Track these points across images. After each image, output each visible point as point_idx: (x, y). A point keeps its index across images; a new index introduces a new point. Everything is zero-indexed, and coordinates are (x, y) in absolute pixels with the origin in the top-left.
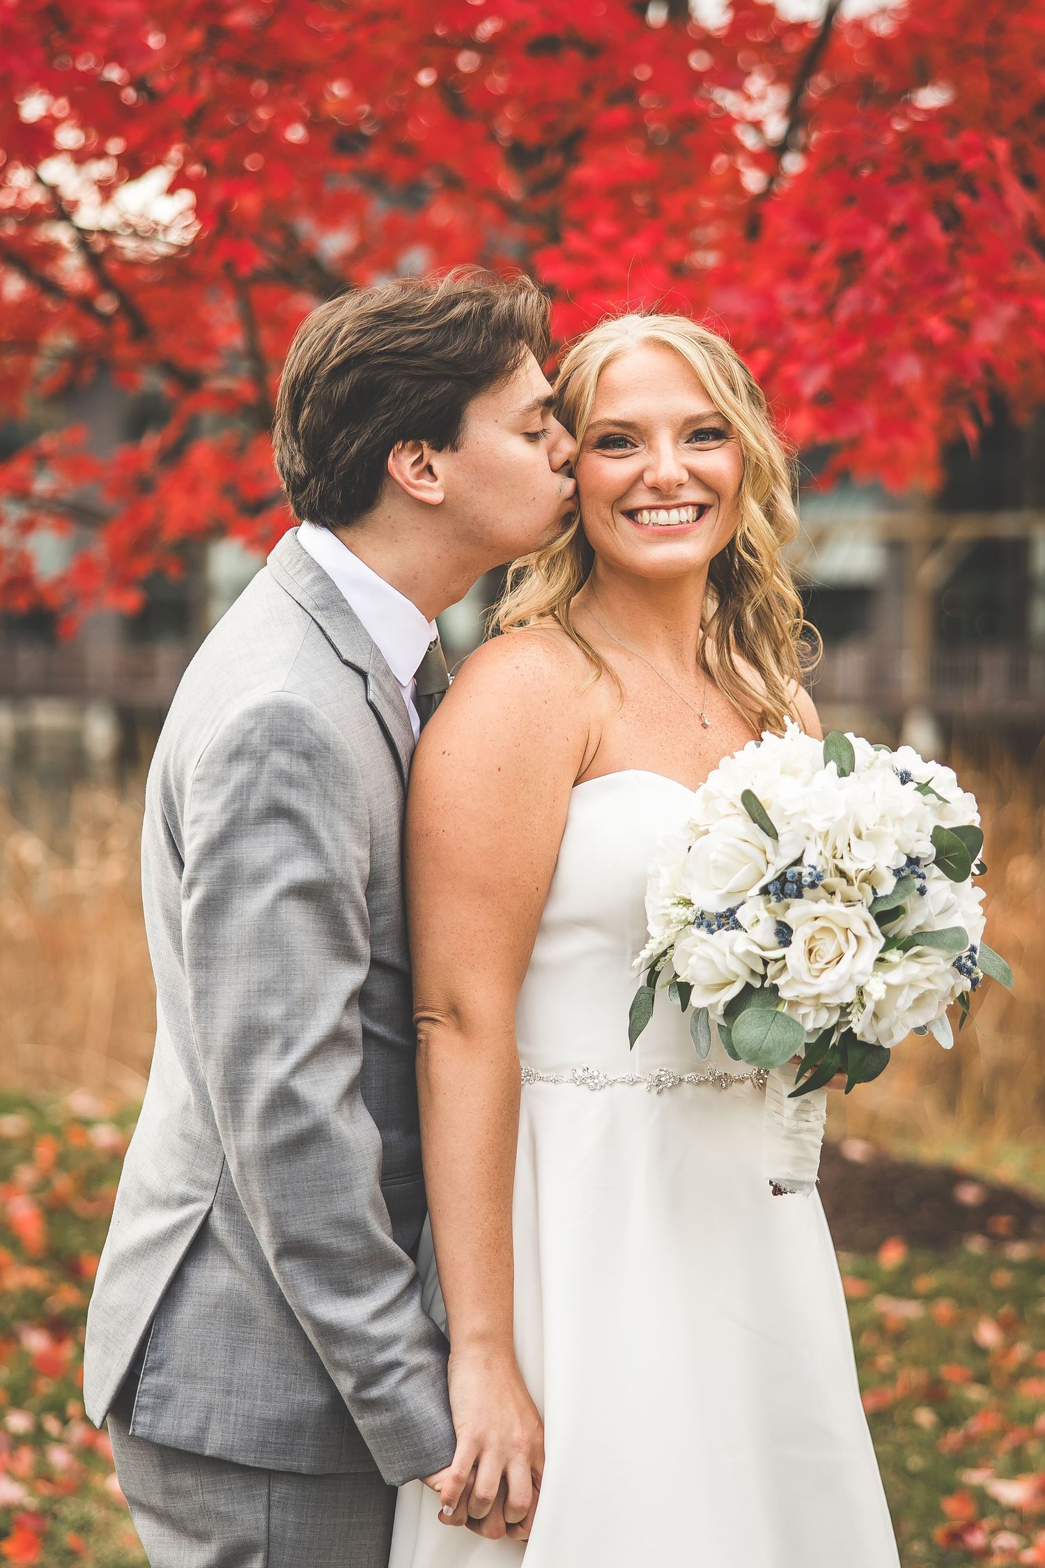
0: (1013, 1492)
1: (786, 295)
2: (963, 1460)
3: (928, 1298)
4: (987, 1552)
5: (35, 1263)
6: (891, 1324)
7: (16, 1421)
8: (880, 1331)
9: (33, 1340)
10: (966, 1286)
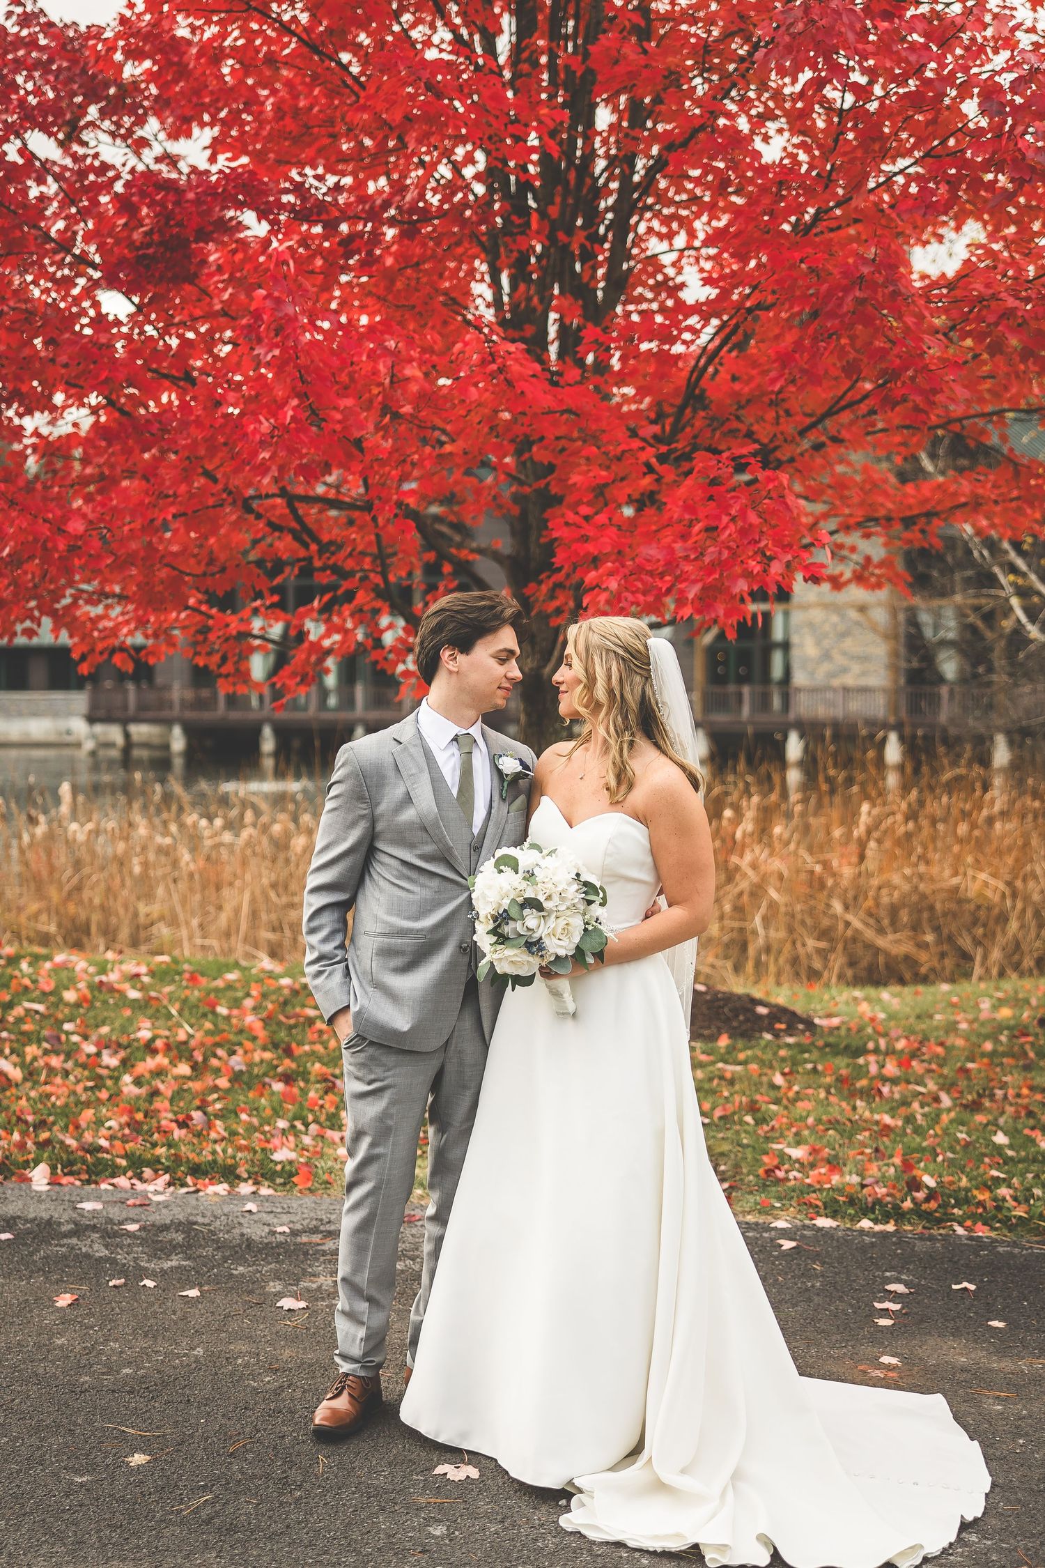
0: (797, 1153)
2: (768, 1139)
3: (744, 1063)
4: (787, 1179)
6: (728, 1075)
7: (282, 1124)
8: (722, 1078)
9: (278, 1087)
10: (768, 1056)
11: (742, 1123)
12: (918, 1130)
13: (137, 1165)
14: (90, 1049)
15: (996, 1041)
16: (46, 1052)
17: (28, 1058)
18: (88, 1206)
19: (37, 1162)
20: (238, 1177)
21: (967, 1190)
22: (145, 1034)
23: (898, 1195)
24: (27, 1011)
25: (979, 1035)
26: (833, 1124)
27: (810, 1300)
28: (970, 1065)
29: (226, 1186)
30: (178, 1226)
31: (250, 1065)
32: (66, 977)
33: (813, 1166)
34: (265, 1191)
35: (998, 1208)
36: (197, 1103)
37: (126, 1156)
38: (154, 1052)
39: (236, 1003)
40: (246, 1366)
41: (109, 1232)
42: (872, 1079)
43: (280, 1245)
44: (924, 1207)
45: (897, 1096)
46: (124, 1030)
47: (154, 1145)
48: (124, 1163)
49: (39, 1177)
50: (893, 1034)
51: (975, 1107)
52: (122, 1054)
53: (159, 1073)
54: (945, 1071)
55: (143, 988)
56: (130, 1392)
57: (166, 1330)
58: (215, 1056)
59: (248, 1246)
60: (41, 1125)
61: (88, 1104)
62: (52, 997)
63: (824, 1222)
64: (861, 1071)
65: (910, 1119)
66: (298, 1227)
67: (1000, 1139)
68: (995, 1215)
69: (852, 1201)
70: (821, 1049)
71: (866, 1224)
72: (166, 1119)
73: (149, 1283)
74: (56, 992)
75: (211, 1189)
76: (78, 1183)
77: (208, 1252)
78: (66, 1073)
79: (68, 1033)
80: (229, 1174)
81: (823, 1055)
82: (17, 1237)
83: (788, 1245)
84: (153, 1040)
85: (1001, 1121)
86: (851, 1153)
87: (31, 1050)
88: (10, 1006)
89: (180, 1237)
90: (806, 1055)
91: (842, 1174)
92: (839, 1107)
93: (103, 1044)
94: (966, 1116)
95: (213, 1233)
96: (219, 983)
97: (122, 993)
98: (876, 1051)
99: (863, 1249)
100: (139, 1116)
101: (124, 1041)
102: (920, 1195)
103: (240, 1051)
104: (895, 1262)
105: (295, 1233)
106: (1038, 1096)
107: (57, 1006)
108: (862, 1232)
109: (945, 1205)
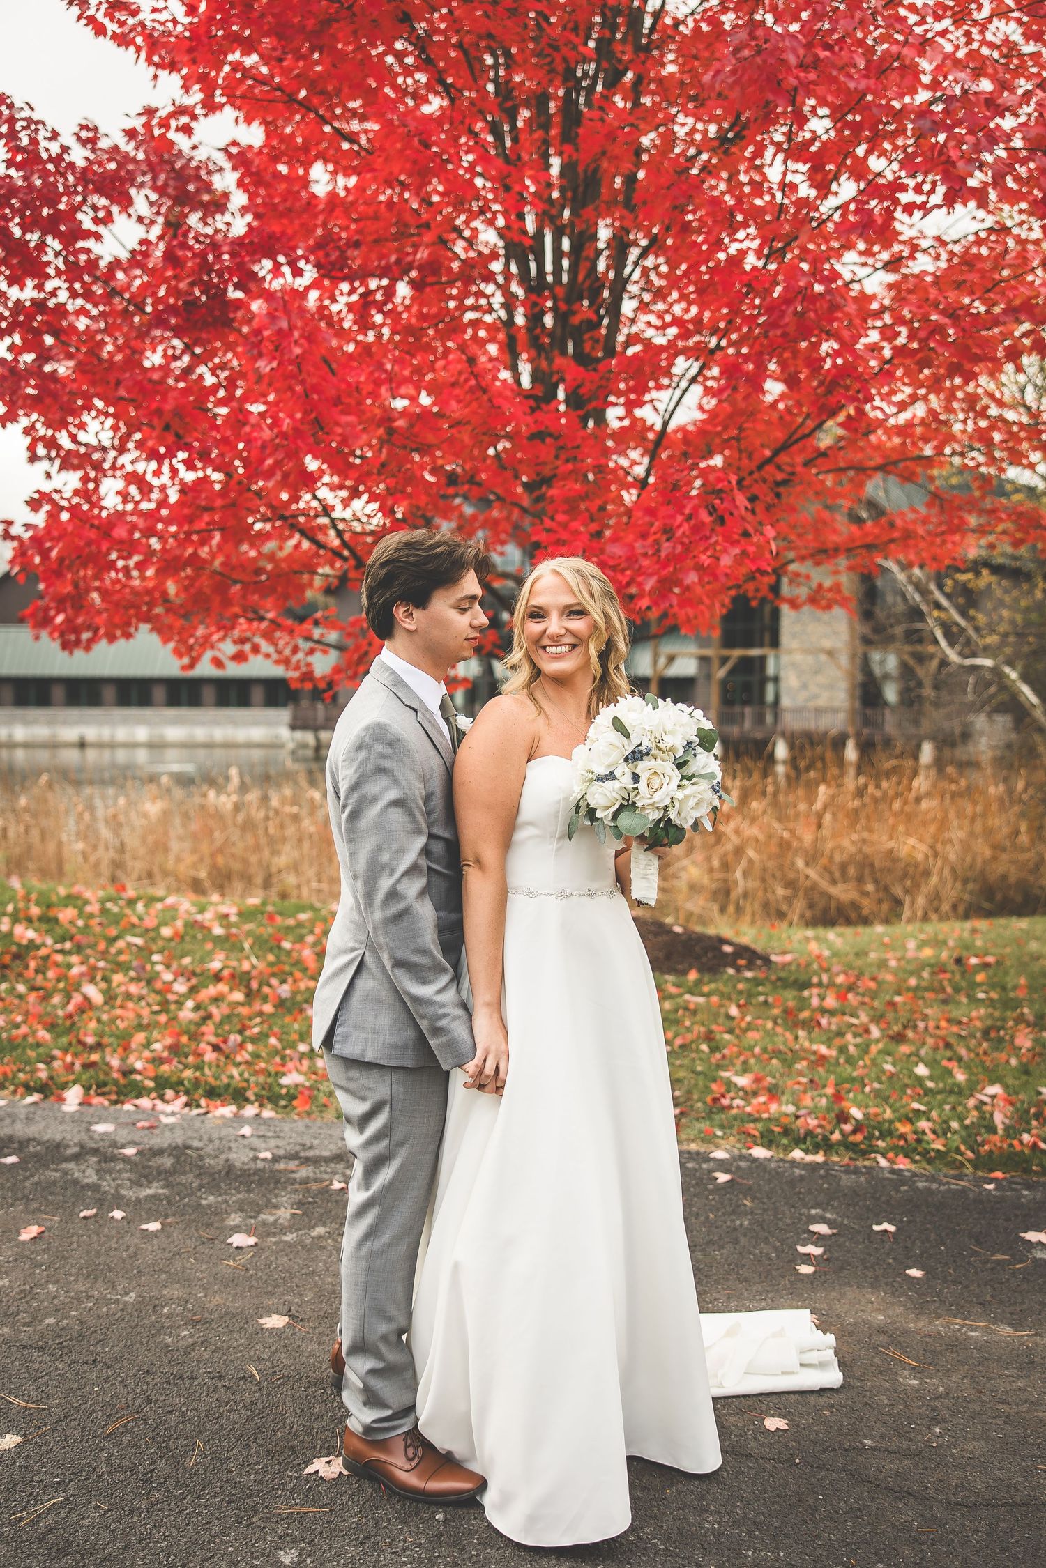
0: (743, 1081)
1: (639, 546)
2: (719, 1067)
3: (708, 995)
4: (730, 1107)
6: (692, 1006)
8: (686, 1009)
10: (726, 990)
11: (698, 1051)
12: (850, 1061)
13: (162, 1087)
14: (168, 977)
15: (920, 977)
16: (132, 980)
17: (114, 984)
18: (100, 1128)
19: (74, 1082)
20: (247, 1100)
21: (891, 1122)
22: (216, 965)
23: (829, 1127)
24: (129, 944)
25: (905, 971)
26: (777, 1053)
27: (736, 1241)
28: (897, 999)
29: (233, 1108)
32: (170, 914)
33: (755, 1094)
34: (268, 1113)
35: (919, 1141)
36: (240, 1026)
37: (155, 1079)
38: (219, 981)
39: (300, 939)
40: (169, 1316)
41: (105, 1155)
42: (814, 1011)
43: (257, 1172)
44: (851, 1138)
45: (833, 1027)
46: (202, 961)
47: (186, 1066)
48: (151, 1084)
50: (835, 969)
51: (899, 1038)
52: (194, 981)
53: (217, 1000)
54: (876, 1004)
55: (228, 926)
56: (42, 1349)
57: (110, 1269)
58: (269, 985)
59: (228, 1173)
60: (99, 1046)
61: (145, 1027)
62: (151, 934)
63: (759, 1152)
64: (804, 1003)
65: (843, 1050)
66: (281, 1152)
67: (921, 1070)
68: (915, 1148)
69: (786, 1132)
70: (773, 983)
71: (797, 1154)
72: (206, 1042)
73: (118, 1214)
74: (157, 929)
75: (220, 1111)
76: (106, 1103)
77: (188, 1179)
78: (140, 999)
79: (154, 964)
80: (239, 1096)
81: (775, 988)
82: (22, 1161)
83: (723, 1178)
84: (222, 970)
85: (923, 1052)
86: (789, 1083)
87: (118, 978)
88: (115, 939)
89: (167, 1162)
90: (760, 989)
91: (780, 1104)
92: (783, 1038)
93: (179, 974)
94: (892, 1046)
95: (201, 1158)
96: (291, 922)
97: (209, 929)
98: (820, 985)
99: (793, 1182)
101: (198, 971)
102: (848, 1128)
103: (290, 980)
104: (821, 1198)
105: (276, 1159)
106: (955, 1029)
107: (153, 940)
108: (793, 1163)
109: (870, 1137)
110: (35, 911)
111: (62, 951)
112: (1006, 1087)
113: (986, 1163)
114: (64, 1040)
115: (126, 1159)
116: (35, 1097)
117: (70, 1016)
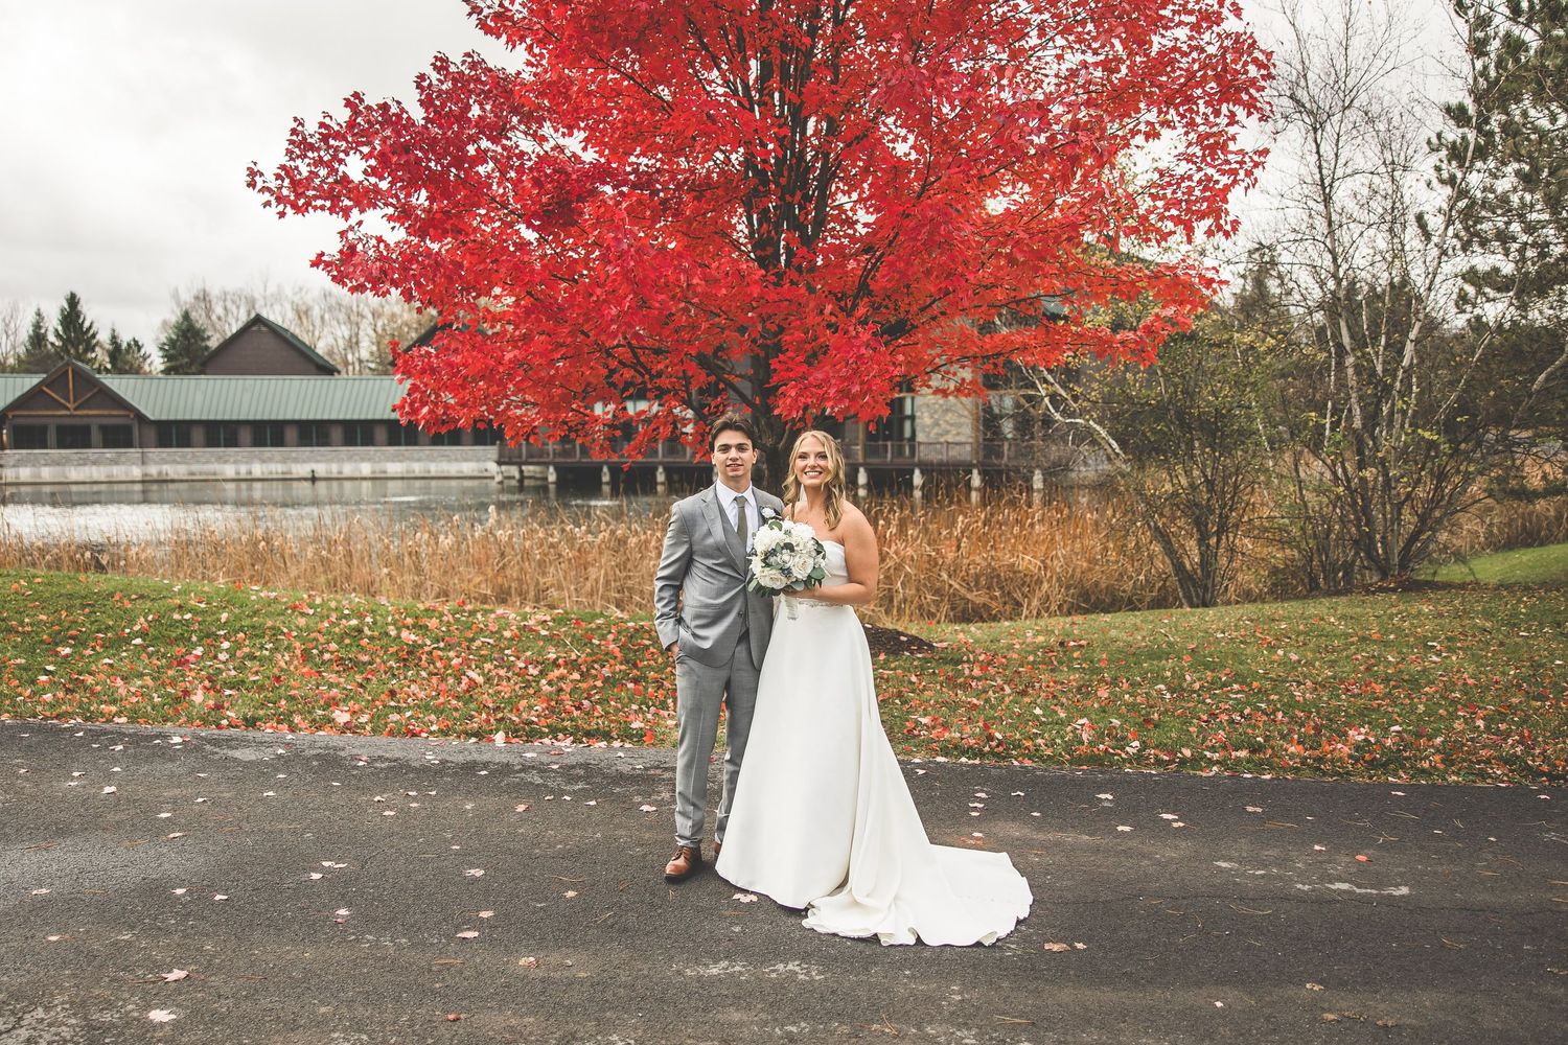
0: (925, 720)
2: (909, 713)
3: (894, 669)
4: (919, 736)
5: (621, 664)
6: (885, 676)
7: (635, 707)
8: (882, 678)
9: (631, 686)
10: (907, 665)
11: (894, 703)
12: (992, 707)
13: (554, 732)
14: (521, 665)
15: (1036, 655)
16: (496, 667)
17: (487, 670)
18: (529, 755)
19: (497, 731)
20: (612, 738)
21: (1020, 740)
22: (552, 656)
23: (981, 744)
24: (484, 643)
25: (1026, 652)
26: (945, 704)
27: (933, 802)
28: (1021, 670)
29: (605, 743)
30: (581, 766)
31: (614, 673)
32: (504, 623)
33: (934, 728)
34: (627, 745)
35: (1037, 750)
36: (585, 695)
37: (548, 726)
38: (559, 666)
39: (603, 637)
40: (625, 843)
41: (542, 770)
42: (966, 678)
43: (638, 776)
44: (996, 750)
45: (980, 688)
46: (539, 654)
47: (563, 720)
48: (546, 730)
49: (499, 738)
50: (977, 651)
51: (1024, 693)
52: (540, 668)
53: (562, 678)
54: (1007, 673)
55: (549, 629)
56: (563, 858)
57: (579, 824)
58: (593, 668)
59: (621, 777)
60: (498, 709)
61: (522, 697)
62: (497, 635)
63: (940, 760)
64: (960, 673)
65: (987, 701)
66: (648, 766)
67: (1038, 711)
68: (1035, 754)
69: (956, 747)
70: (937, 661)
71: (964, 760)
72: (568, 704)
73: (568, 798)
74: (499, 632)
75: (597, 745)
76: (521, 742)
77: (599, 780)
78: (509, 679)
79: (508, 656)
80: (607, 736)
81: (938, 664)
82: (491, 773)
83: (921, 772)
84: (557, 659)
85: (1038, 701)
86: (955, 720)
87: (488, 666)
88: (473, 640)
89: (582, 772)
90: (929, 665)
91: (950, 733)
92: (948, 694)
93: (528, 662)
94: (1019, 698)
95: (600, 769)
96: (593, 626)
97: (537, 632)
98: (968, 661)
99: (962, 774)
100: (553, 703)
101: (540, 659)
102: (994, 744)
103: (607, 665)
104: (980, 781)
105: (646, 769)
106: (1059, 687)
107: (499, 639)
108: (961, 764)
109: (1007, 749)
110: (409, 621)
111: (438, 648)
112: (1090, 720)
113: (1077, 761)
114: (472, 706)
115: (553, 771)
116: (473, 740)
117: (468, 691)
